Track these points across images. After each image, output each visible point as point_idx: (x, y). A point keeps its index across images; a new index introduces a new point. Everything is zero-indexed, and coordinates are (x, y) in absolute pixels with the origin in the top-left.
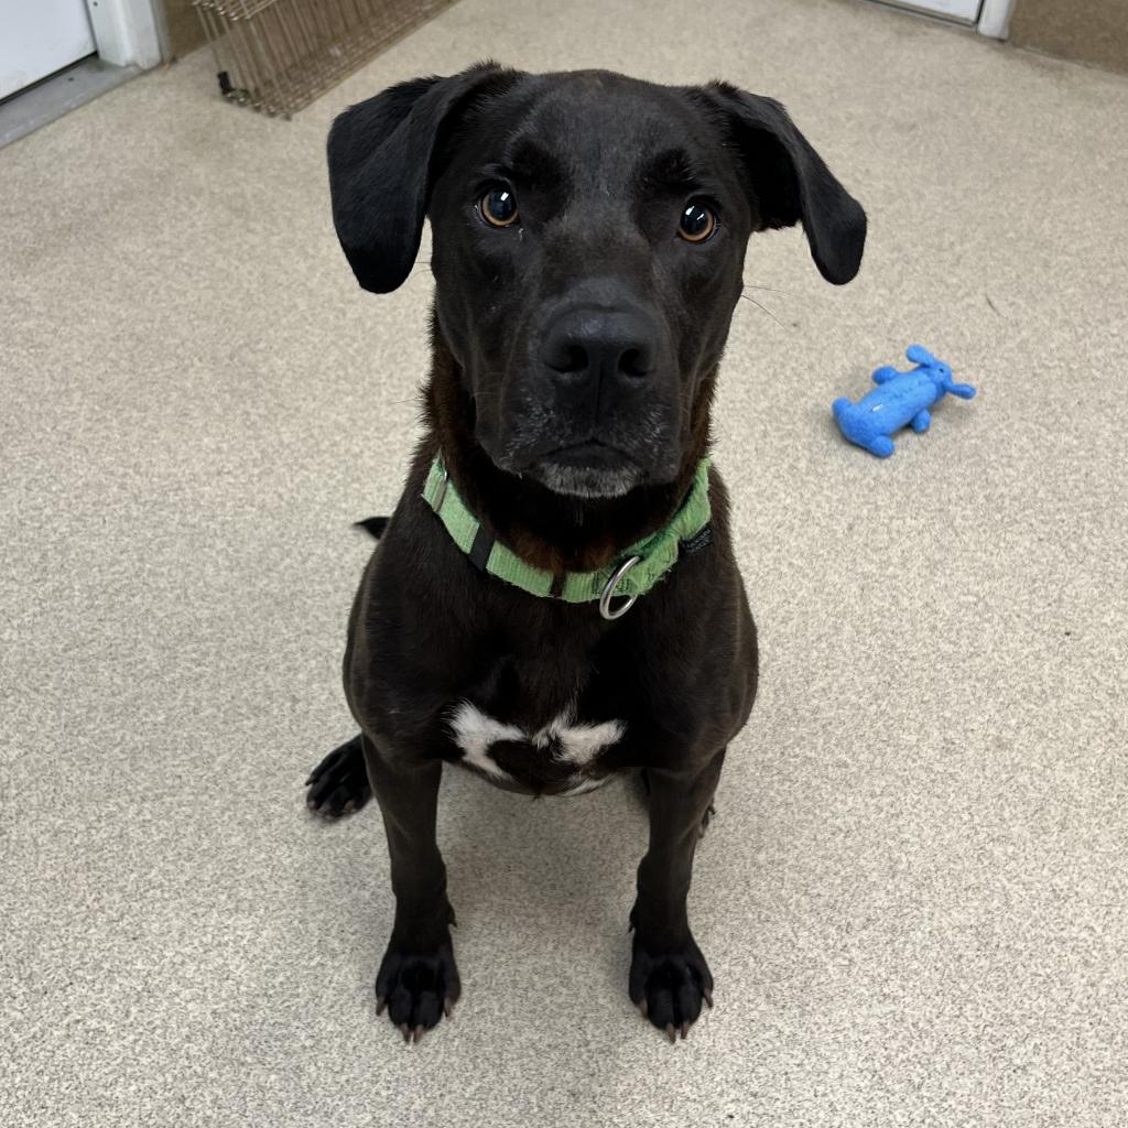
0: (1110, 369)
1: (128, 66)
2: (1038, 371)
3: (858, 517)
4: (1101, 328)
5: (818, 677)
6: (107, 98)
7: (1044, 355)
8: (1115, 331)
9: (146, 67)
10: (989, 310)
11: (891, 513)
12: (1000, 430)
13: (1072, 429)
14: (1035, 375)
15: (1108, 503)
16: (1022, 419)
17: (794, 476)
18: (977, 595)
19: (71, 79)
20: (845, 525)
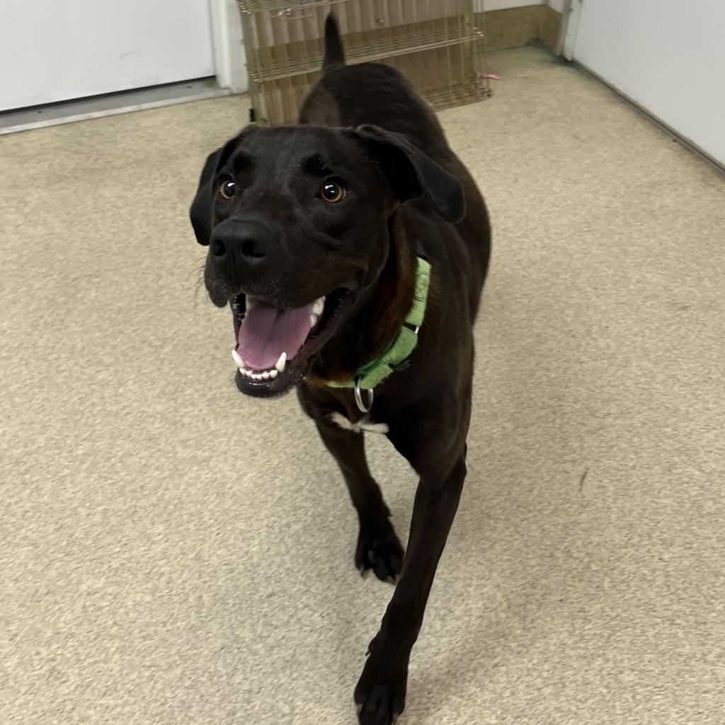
0: (623, 587)
1: (225, 89)
2: (558, 554)
3: (285, 591)
4: (659, 547)
5: (115, 694)
6: (196, 104)
7: (579, 543)
8: (666, 557)
9: (235, 92)
10: (576, 482)
11: (312, 602)
12: (470, 585)
13: (529, 619)
14: (552, 555)
15: (484, 702)
16: (498, 586)
17: (281, 532)
18: (293, 709)
19: (189, 87)
20: (270, 591)
